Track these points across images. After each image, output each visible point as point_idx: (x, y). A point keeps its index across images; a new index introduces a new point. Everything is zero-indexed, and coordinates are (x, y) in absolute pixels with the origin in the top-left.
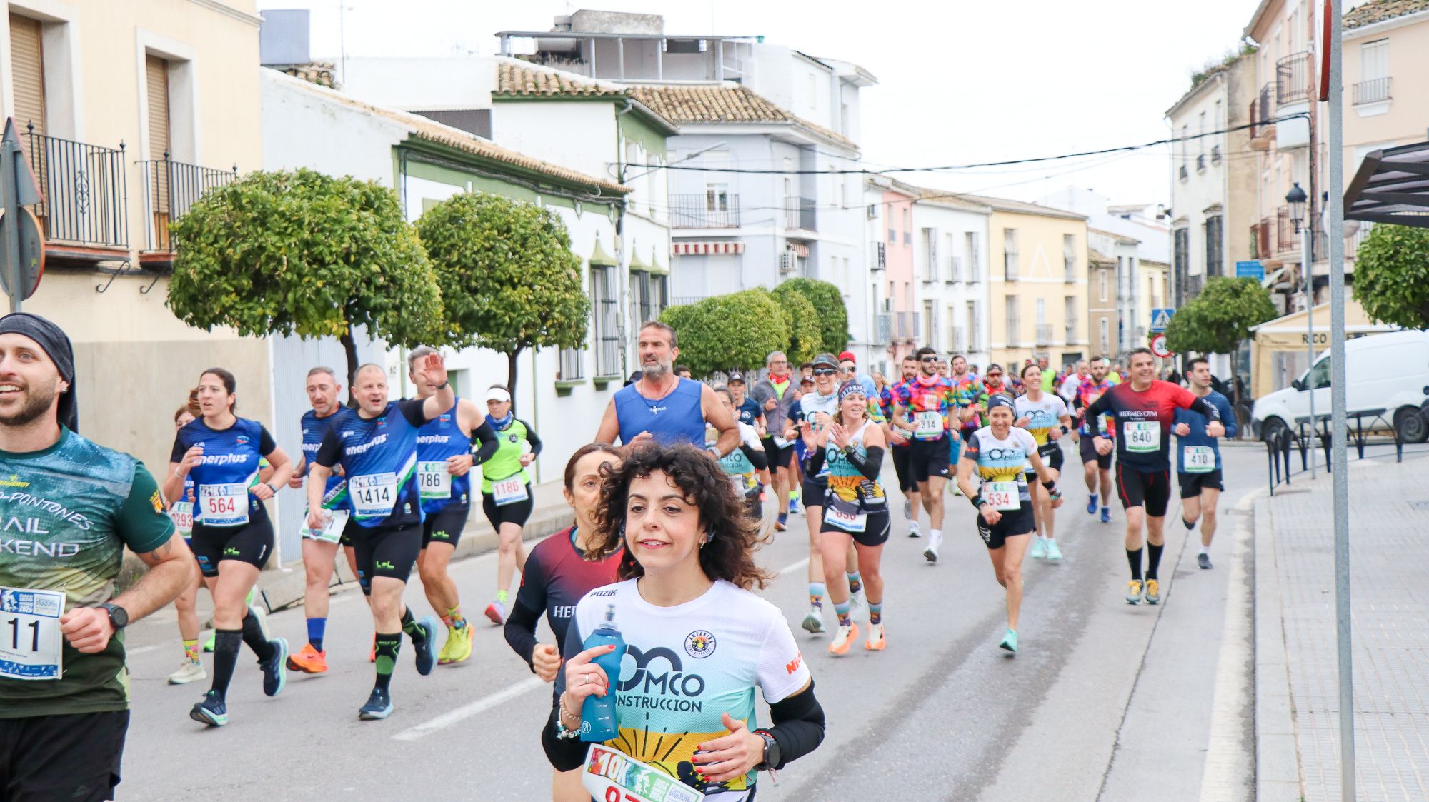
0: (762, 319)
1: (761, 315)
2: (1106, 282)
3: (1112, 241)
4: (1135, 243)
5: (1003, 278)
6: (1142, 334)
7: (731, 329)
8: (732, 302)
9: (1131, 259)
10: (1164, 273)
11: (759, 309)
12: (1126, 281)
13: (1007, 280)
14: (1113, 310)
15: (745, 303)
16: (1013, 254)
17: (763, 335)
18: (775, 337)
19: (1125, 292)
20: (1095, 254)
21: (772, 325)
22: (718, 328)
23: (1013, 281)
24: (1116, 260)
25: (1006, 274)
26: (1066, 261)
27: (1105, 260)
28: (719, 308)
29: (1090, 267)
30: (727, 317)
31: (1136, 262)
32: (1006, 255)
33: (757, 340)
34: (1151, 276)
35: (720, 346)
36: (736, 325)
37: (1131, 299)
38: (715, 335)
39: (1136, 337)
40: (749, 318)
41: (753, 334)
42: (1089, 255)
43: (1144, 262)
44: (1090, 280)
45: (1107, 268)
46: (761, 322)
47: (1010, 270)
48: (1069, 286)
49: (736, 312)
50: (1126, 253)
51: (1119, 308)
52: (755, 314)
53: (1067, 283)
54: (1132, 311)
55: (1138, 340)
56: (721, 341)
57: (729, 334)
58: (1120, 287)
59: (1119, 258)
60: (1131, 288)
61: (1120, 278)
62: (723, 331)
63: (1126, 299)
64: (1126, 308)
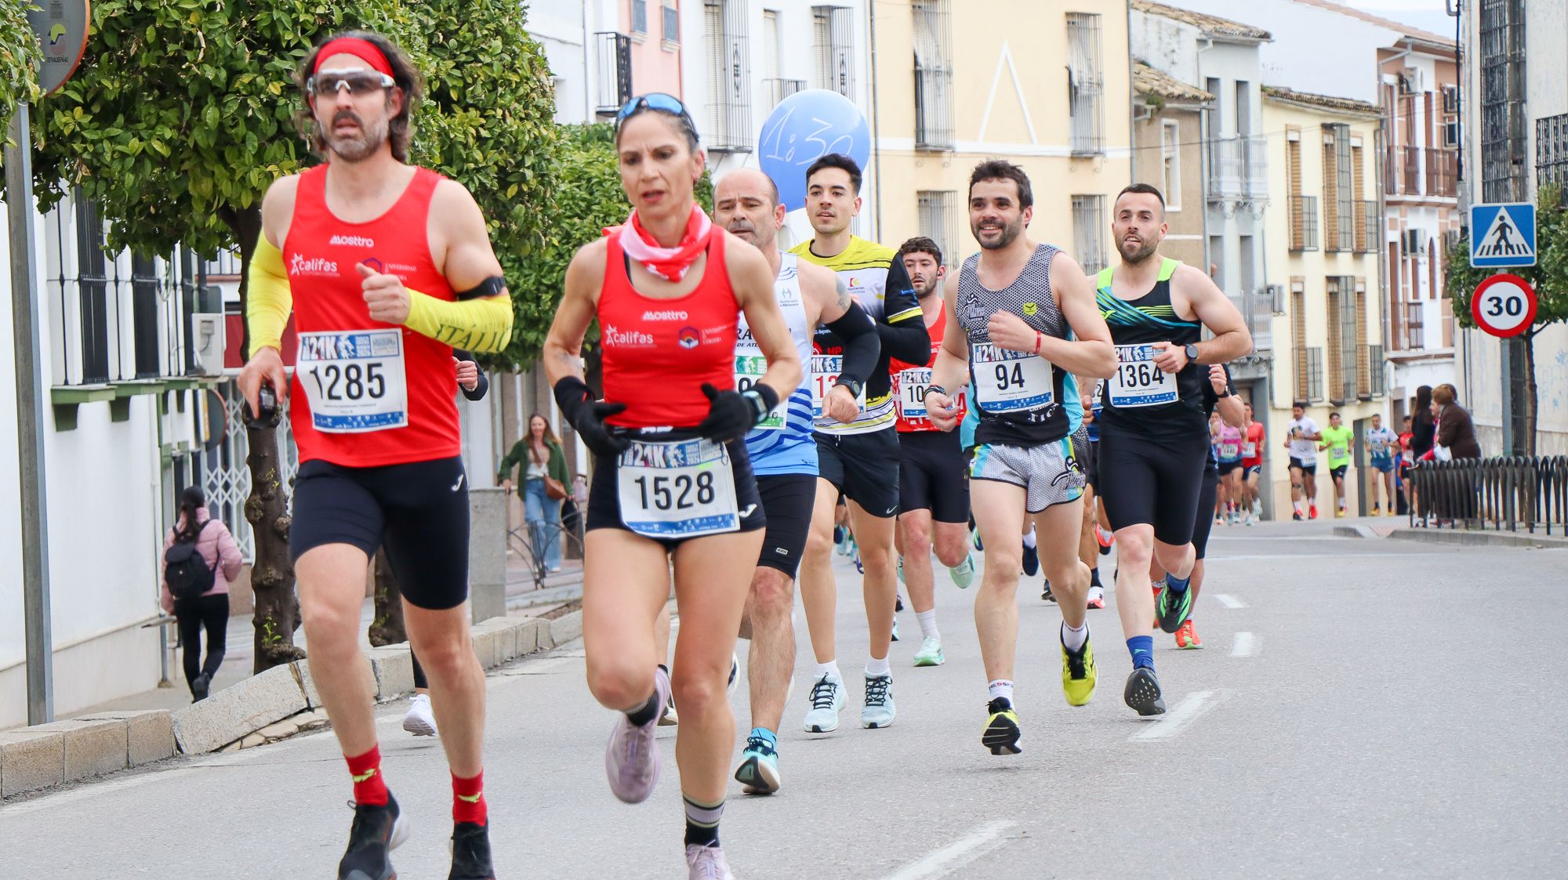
2: (1177, 154)
3: (1193, 33)
4: (1252, 40)
5: (910, 143)
6: (1276, 310)
9: (1240, 85)
10: (1327, 128)
12: (1228, 153)
13: (921, 148)
14: (1200, 237)
16: (937, 73)
19: (1230, 187)
20: (1145, 72)
23: (937, 152)
24: (1203, 86)
25: (920, 131)
26: (1073, 91)
27: (1177, 91)
29: (1138, 111)
31: (1254, 94)
32: (918, 75)
34: (1293, 137)
37: (1243, 205)
39: (1257, 318)
42: (1134, 76)
43: (1277, 97)
44: (1136, 148)
45: (1180, 113)
47: (929, 124)
48: (1082, 168)
50: (1228, 68)
51: (1210, 232)
53: (1077, 157)
54: (1245, 239)
55: (1266, 326)
58: (1214, 170)
59: (1211, 82)
60: (1245, 172)
61: (1213, 143)
63: (1229, 207)
64: (1230, 233)
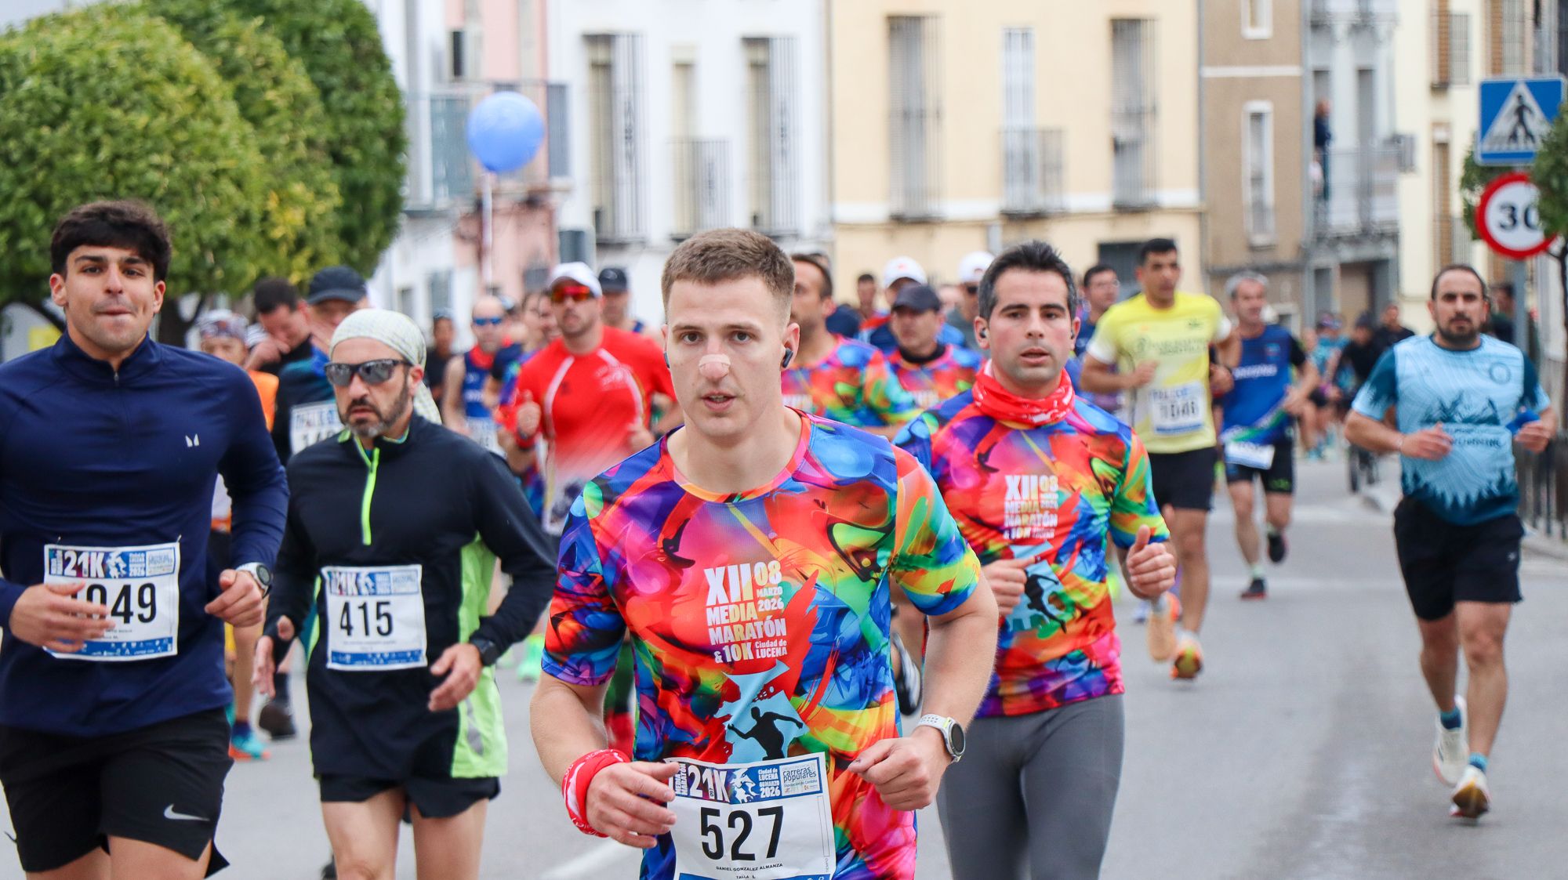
0: (182, 124)
1: (181, 110)
7: (79, 159)
8: (75, 62)
11: (171, 92)
15: (124, 68)
17: (192, 180)
18: (227, 187)
21: (215, 144)
22: (31, 154)
28: (30, 83)
30: (63, 116)
33: (171, 198)
35: (39, 219)
36: (94, 147)
38: (20, 181)
40: (141, 119)
41: (153, 176)
46: (181, 136)
49: (95, 101)
52: (158, 107)
56: (43, 201)
57: (72, 176)
62: (49, 164)
